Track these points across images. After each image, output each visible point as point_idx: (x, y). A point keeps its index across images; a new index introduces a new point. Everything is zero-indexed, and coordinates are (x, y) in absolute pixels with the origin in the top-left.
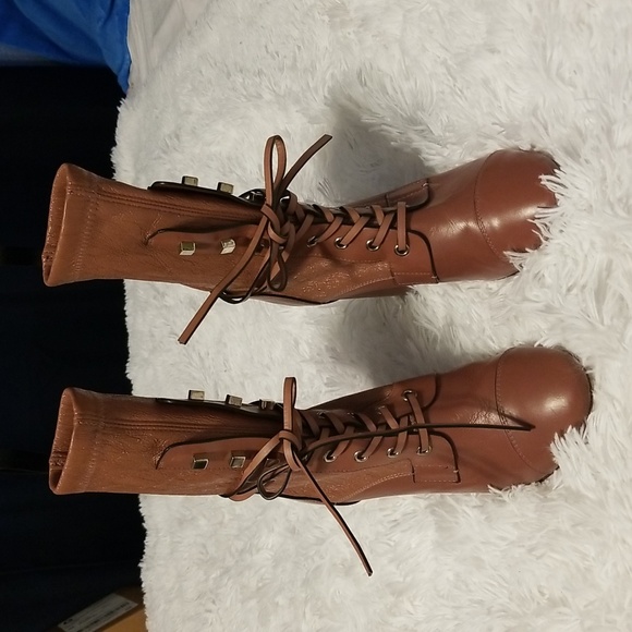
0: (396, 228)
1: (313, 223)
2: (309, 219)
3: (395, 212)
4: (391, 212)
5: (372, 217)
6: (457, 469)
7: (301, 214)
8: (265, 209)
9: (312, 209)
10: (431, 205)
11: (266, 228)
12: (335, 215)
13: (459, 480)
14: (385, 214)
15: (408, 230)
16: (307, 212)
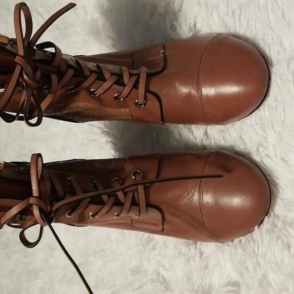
0: (137, 88)
1: (74, 76)
2: (71, 72)
3: (138, 75)
4: (135, 74)
5: (120, 76)
6: (163, 225)
7: (64, 67)
8: (17, 59)
9: (73, 63)
10: (165, 73)
11: (21, 75)
12: (92, 72)
13: (163, 230)
14: (131, 75)
15: (147, 90)
16: (69, 66)
